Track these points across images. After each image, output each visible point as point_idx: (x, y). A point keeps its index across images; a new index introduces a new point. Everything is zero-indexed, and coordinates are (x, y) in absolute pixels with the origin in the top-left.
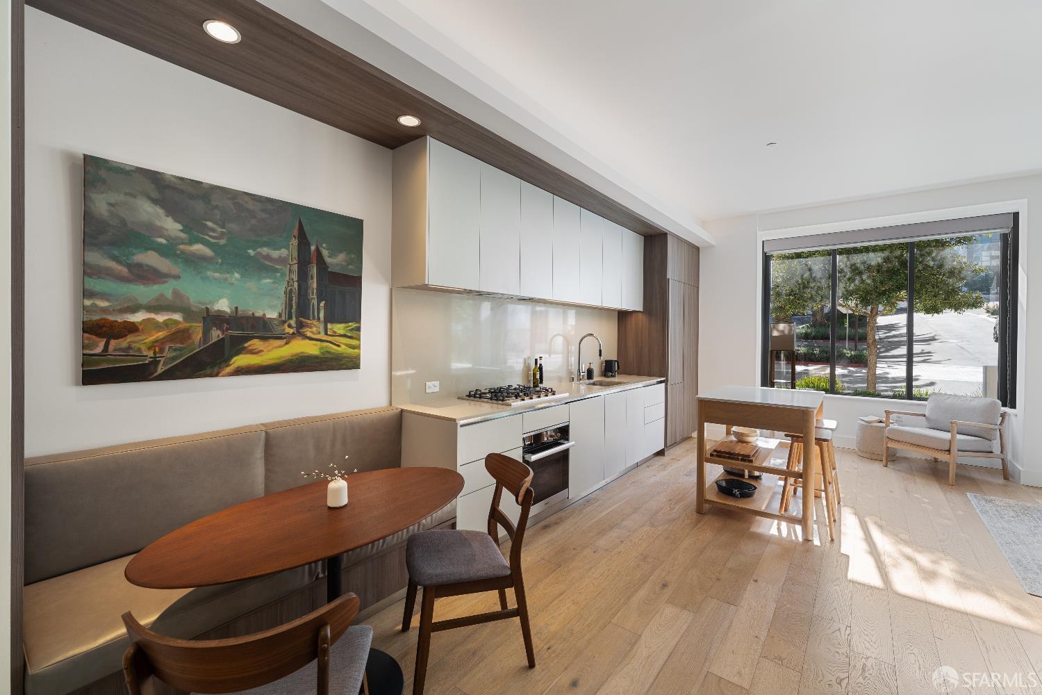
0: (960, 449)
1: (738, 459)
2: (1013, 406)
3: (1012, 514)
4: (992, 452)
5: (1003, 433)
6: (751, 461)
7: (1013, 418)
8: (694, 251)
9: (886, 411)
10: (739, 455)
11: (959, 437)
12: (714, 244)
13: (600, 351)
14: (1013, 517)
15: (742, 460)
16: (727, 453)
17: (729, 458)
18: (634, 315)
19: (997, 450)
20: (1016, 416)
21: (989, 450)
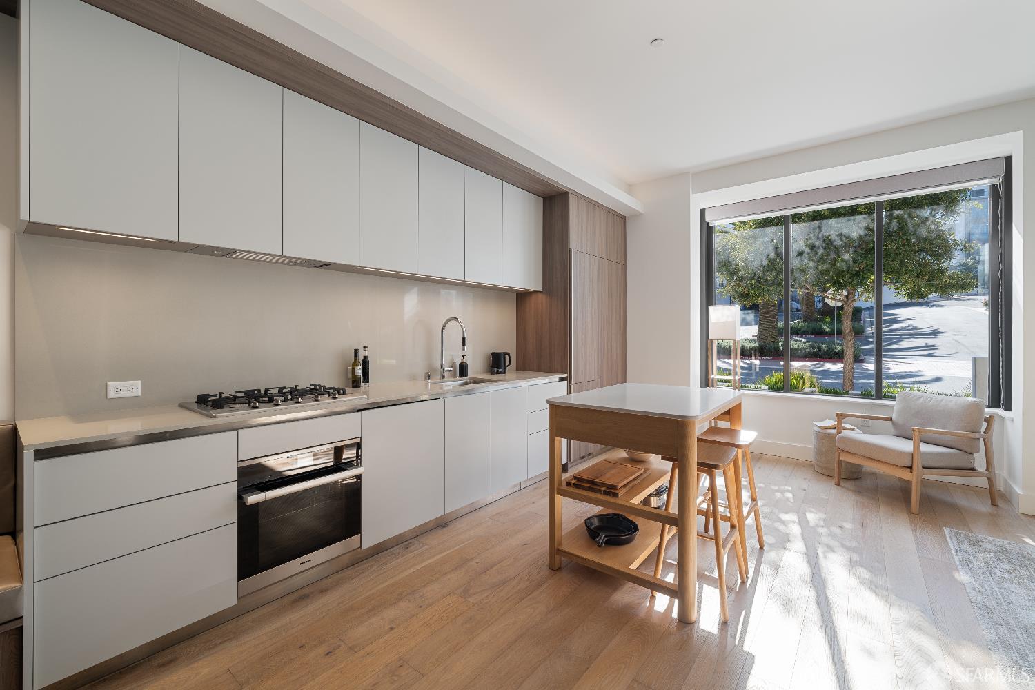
0: (927, 464)
1: (599, 492)
2: (1008, 407)
3: (1007, 566)
4: (973, 469)
5: (988, 444)
6: (616, 495)
7: (1008, 423)
8: (619, 222)
9: (837, 414)
10: (603, 485)
11: (925, 448)
12: (643, 212)
13: (464, 339)
14: (1008, 572)
15: (606, 493)
16: (588, 481)
17: (590, 489)
18: (534, 296)
19: (981, 467)
20: (1012, 420)
21: (970, 467)
